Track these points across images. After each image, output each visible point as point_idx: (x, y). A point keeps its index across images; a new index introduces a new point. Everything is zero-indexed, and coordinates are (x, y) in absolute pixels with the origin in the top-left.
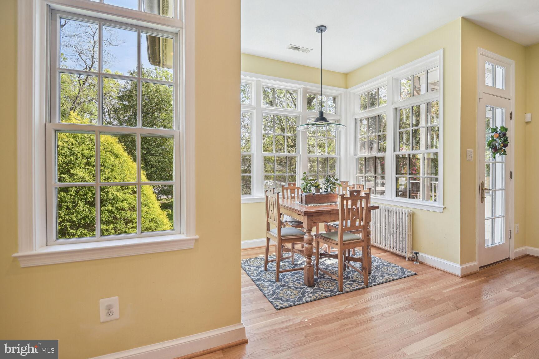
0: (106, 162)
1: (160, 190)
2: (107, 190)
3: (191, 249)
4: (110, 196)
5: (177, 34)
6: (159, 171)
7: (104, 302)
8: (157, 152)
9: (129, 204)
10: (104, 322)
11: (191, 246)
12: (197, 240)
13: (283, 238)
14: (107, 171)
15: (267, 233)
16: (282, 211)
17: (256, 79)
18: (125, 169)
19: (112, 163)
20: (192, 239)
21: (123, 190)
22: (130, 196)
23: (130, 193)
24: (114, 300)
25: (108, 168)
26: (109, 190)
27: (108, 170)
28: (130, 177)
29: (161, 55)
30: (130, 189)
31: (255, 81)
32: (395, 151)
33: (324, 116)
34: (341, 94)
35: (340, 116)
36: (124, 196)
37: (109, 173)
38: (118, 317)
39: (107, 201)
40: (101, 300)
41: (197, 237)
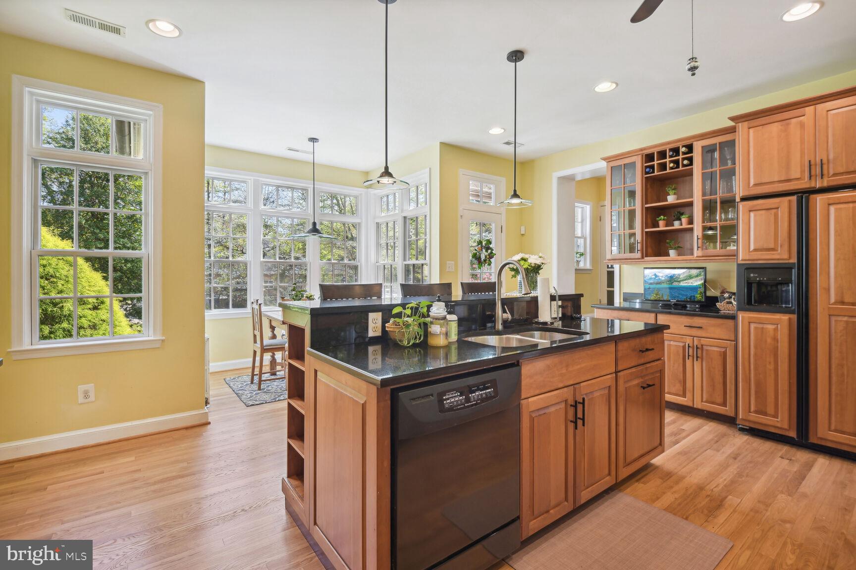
0: (59, 272)
1: (128, 309)
2: (61, 305)
3: (158, 348)
4: (66, 312)
5: (146, 173)
6: (126, 277)
7: (82, 388)
8: (124, 245)
9: (90, 321)
10: (81, 404)
11: (158, 345)
12: (163, 341)
13: (265, 348)
14: (60, 283)
15: (254, 345)
16: (274, 324)
17: (252, 178)
18: (83, 280)
19: (66, 273)
20: (159, 340)
21: (81, 304)
22: (90, 312)
23: (89, 308)
24: (90, 387)
25: (61, 279)
26: (64, 304)
27: (62, 282)
28: (89, 289)
29: (132, 145)
30: (89, 303)
31: (252, 180)
32: (405, 260)
33: (318, 227)
34: (361, 194)
35: (361, 218)
36: (83, 312)
37: (63, 285)
38: (94, 400)
39: (60, 318)
40: (79, 386)
41: (164, 338)
